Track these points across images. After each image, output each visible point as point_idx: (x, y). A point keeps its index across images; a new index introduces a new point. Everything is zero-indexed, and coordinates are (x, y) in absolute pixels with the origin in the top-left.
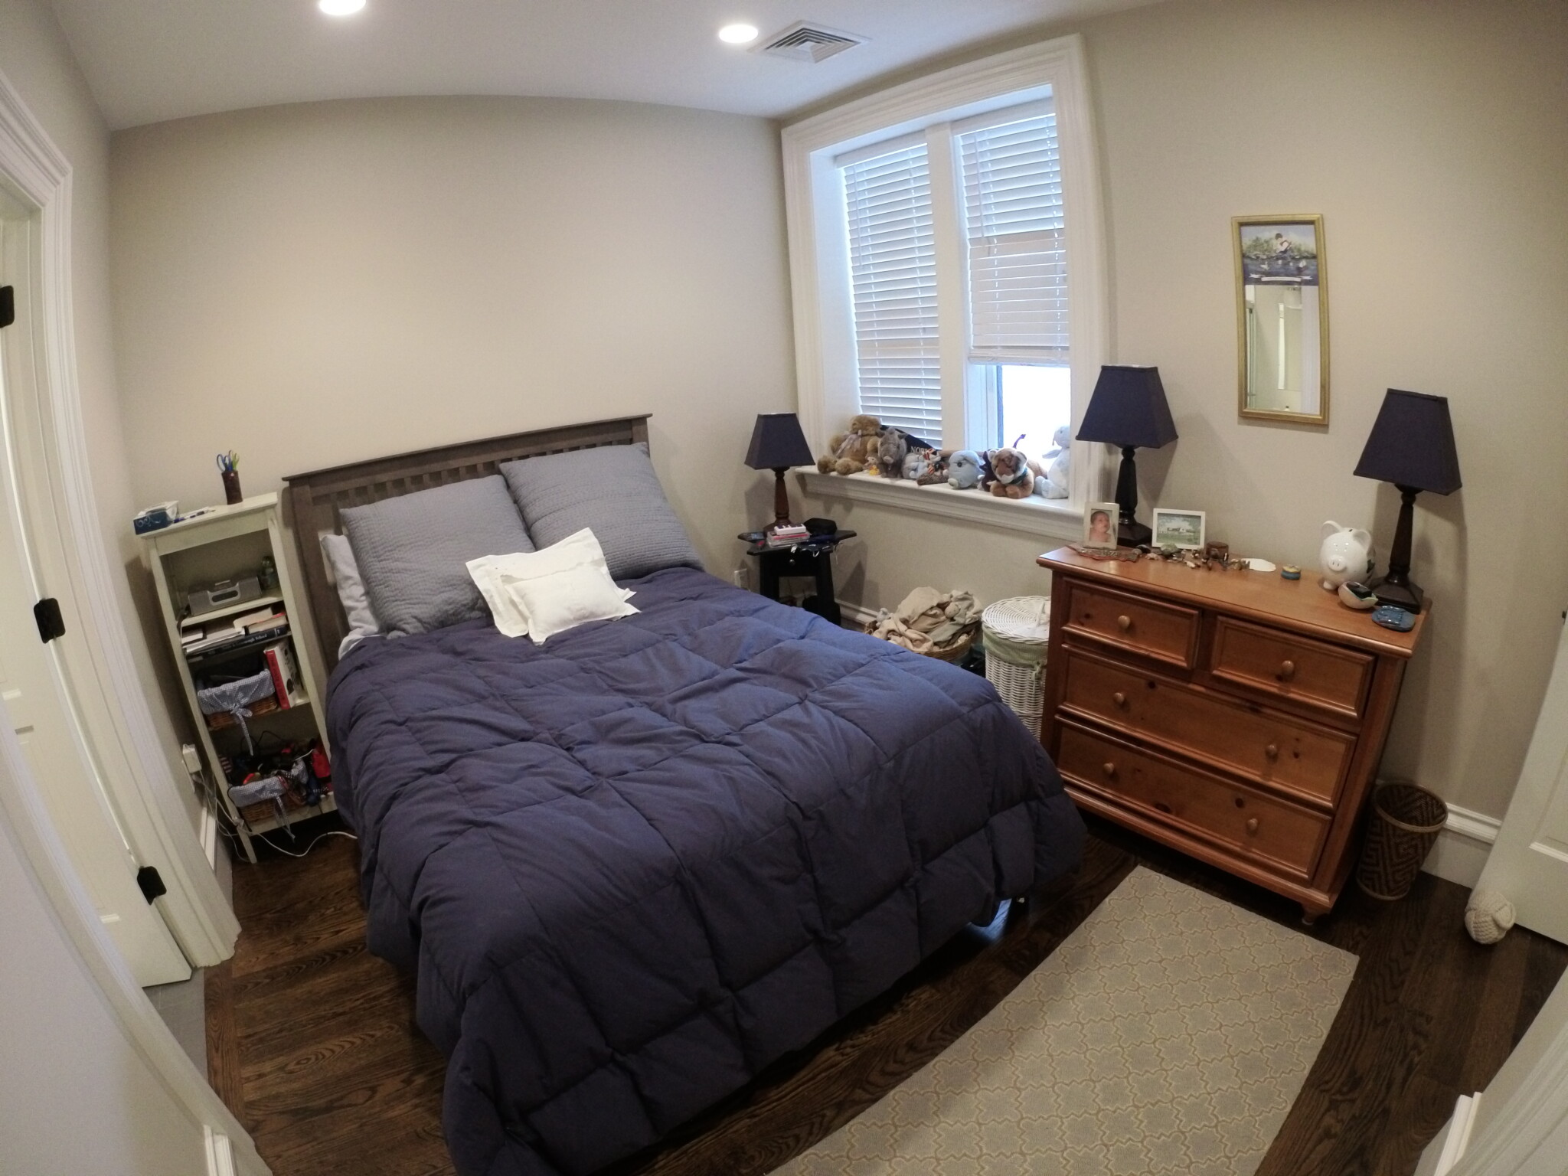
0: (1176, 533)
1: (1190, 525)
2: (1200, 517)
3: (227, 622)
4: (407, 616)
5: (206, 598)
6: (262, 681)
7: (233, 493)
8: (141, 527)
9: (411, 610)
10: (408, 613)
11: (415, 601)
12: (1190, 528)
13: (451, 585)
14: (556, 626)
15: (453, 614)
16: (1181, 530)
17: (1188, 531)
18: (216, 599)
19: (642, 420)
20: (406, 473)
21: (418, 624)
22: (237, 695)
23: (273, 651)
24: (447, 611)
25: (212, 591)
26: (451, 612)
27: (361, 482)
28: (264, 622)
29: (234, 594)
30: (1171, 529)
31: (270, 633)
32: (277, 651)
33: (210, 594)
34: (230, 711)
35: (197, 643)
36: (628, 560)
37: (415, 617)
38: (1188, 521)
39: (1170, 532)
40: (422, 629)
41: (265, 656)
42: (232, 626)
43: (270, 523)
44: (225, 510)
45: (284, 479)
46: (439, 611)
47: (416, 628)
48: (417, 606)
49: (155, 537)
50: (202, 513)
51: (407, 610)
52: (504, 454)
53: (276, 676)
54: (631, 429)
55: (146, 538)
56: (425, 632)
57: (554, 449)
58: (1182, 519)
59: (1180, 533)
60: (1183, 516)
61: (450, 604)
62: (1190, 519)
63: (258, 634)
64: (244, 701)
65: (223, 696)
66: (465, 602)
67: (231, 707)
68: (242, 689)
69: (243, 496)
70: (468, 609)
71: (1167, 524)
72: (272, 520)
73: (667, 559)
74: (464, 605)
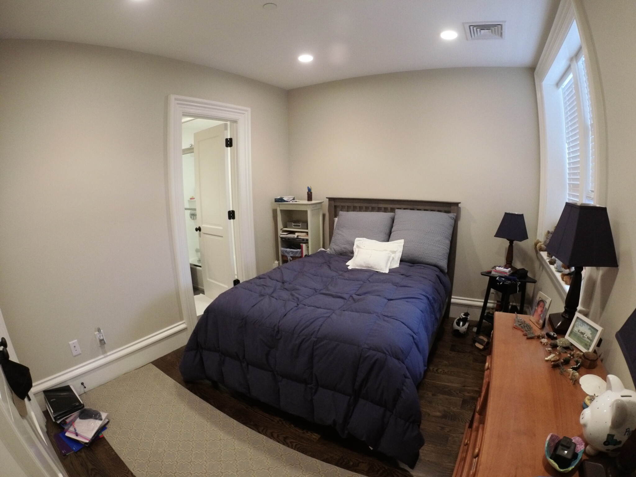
0: (582, 336)
1: (591, 334)
2: (597, 331)
3: (293, 232)
4: (332, 248)
5: (292, 225)
6: (297, 252)
7: (310, 198)
8: (277, 200)
9: (334, 247)
10: (333, 247)
11: (337, 244)
12: (590, 336)
13: (349, 243)
14: (358, 266)
15: (345, 252)
16: (585, 335)
17: (588, 338)
18: (294, 226)
19: (457, 204)
20: (364, 205)
21: (334, 252)
22: (289, 253)
23: (302, 245)
24: (343, 251)
25: (294, 223)
26: (345, 251)
27: (349, 204)
28: (302, 236)
29: (299, 226)
30: (580, 331)
31: (303, 240)
32: (304, 246)
33: (293, 224)
34: (287, 256)
35: (285, 235)
36: (411, 256)
37: (334, 249)
38: (591, 331)
39: (579, 333)
40: (335, 254)
41: (300, 245)
42: (295, 234)
43: (308, 209)
44: (306, 202)
45: (327, 198)
46: (341, 250)
47: (333, 252)
48: (336, 246)
49: (279, 204)
50: (296, 201)
51: (333, 246)
52: (399, 206)
53: (302, 252)
54: (451, 207)
55: (277, 204)
56: (335, 255)
57: (418, 208)
58: (589, 327)
59: (584, 337)
60: (590, 326)
61: (345, 249)
62: (593, 330)
63: (301, 239)
64: (292, 255)
65: (286, 251)
66: (350, 250)
67: (287, 255)
68: (291, 251)
69: (313, 200)
70: (350, 253)
71: (580, 327)
72: (309, 208)
73: (428, 261)
74: (349, 251)
